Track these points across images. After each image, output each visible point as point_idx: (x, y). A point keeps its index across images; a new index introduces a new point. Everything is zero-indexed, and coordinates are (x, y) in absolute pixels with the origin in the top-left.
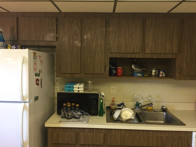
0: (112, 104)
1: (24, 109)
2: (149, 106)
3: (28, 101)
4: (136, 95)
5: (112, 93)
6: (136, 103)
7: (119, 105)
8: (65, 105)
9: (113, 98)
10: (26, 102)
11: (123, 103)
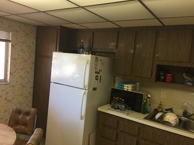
0: (159, 107)
1: (84, 94)
3: (87, 89)
4: (186, 104)
5: (162, 98)
6: (184, 111)
7: (167, 110)
8: (114, 98)
9: (161, 102)
10: (86, 90)
11: (172, 108)
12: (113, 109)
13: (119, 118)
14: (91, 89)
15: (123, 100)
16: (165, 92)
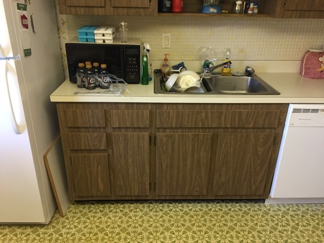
0: (163, 65)
2: (225, 67)
4: (205, 50)
5: (164, 47)
6: (205, 62)
7: (176, 67)
8: (81, 65)
9: (166, 55)
11: (183, 63)
12: (84, 90)
13: (105, 105)
14: (19, 55)
15: (103, 66)
16: (169, 35)
